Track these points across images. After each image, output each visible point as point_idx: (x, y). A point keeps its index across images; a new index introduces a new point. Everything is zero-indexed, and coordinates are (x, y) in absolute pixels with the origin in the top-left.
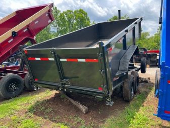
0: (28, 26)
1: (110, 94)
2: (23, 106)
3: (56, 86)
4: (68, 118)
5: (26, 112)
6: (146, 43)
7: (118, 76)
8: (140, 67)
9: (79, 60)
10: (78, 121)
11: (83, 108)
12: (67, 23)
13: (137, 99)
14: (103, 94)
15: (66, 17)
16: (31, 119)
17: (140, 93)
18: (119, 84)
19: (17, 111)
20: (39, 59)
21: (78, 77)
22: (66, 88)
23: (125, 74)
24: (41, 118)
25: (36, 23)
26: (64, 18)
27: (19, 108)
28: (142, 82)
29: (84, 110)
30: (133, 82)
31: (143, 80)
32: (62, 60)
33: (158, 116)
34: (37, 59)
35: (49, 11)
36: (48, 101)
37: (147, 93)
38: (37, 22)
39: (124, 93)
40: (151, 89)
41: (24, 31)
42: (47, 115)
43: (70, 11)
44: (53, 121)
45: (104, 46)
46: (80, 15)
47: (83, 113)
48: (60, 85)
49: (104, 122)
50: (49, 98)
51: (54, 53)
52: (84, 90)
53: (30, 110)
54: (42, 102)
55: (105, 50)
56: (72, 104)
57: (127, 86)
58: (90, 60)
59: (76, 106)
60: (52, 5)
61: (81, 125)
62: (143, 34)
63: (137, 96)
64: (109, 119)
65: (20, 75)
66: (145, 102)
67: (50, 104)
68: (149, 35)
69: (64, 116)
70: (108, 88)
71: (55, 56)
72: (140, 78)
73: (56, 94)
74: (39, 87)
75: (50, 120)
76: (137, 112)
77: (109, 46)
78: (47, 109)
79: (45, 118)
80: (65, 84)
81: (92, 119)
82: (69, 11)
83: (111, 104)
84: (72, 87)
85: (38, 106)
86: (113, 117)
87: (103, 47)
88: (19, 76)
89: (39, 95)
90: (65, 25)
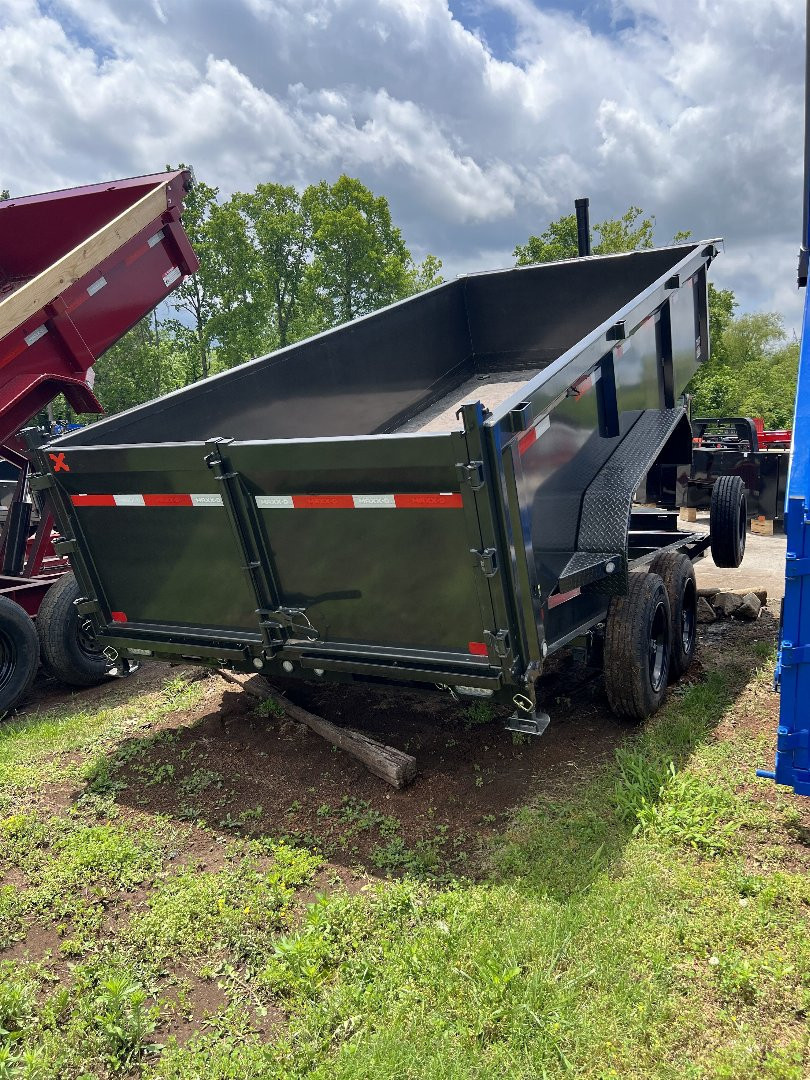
0: (49, 309)
1: (532, 674)
2: (50, 766)
3: (232, 645)
4: (308, 814)
5: (76, 796)
6: (762, 381)
7: (572, 581)
8: (704, 531)
9: (362, 501)
10: (363, 823)
11: (390, 762)
12: (258, 270)
13: (685, 708)
14: (493, 673)
15: (251, 233)
16: (109, 827)
17: (702, 677)
18: (584, 629)
19: (20, 792)
20: (136, 500)
21: (356, 594)
22: (290, 655)
23: (610, 568)
24: (161, 821)
25: (93, 290)
26: (239, 239)
27: (27, 774)
28: (721, 616)
29: (393, 770)
30: (660, 615)
31: (729, 608)
32: (264, 502)
33: (780, 778)
34: (122, 500)
35: (167, 217)
36: (186, 735)
37: (740, 677)
38: (101, 283)
39: (611, 671)
40: (763, 655)
41: (31, 339)
42: (194, 803)
43: (276, 194)
44: (229, 831)
45: (491, 422)
46: (341, 217)
47: (390, 787)
48: (257, 639)
49: (501, 823)
50: (189, 723)
51: (225, 467)
52: (389, 661)
53: (96, 784)
54: (157, 742)
55: (499, 446)
56: (324, 744)
57: (625, 632)
58: (418, 500)
59: (345, 753)
60: (183, 183)
61: (383, 842)
62: (742, 328)
63: (686, 690)
64: (526, 810)
65: (16, 596)
66: (727, 722)
67: (201, 748)
68: (780, 334)
69: (288, 803)
70: (517, 643)
71: (229, 483)
72: (710, 596)
73: (227, 697)
74: (137, 659)
75: (213, 824)
76: (680, 767)
77: (516, 420)
78: (188, 772)
79: (186, 820)
80: (287, 633)
81: (439, 814)
82: (272, 190)
83: (539, 725)
84: (323, 647)
85: (135, 761)
86: (549, 799)
87: (486, 430)
88: (13, 604)
89: (134, 707)
90: (251, 283)
